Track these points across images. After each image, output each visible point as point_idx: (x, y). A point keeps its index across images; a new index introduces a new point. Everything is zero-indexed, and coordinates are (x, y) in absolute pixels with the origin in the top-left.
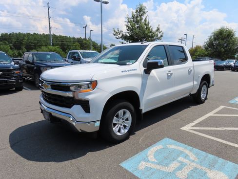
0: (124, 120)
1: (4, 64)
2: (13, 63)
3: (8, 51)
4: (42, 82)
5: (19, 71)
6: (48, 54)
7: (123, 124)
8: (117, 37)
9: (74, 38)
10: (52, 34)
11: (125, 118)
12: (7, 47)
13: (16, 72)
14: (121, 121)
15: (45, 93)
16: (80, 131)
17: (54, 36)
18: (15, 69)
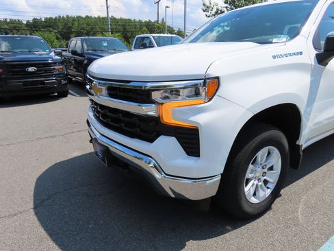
0: (265, 170)
1: (40, 55)
2: (53, 54)
3: (53, 41)
4: (91, 81)
5: (61, 67)
6: (105, 40)
7: (263, 179)
8: (208, 14)
9: (140, 22)
10: (110, 16)
11: (268, 166)
12: (52, 36)
13: (56, 67)
14: (259, 171)
15: (96, 104)
16: (173, 196)
17: (113, 19)
18: (55, 63)
